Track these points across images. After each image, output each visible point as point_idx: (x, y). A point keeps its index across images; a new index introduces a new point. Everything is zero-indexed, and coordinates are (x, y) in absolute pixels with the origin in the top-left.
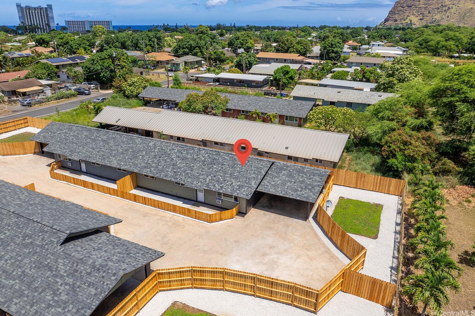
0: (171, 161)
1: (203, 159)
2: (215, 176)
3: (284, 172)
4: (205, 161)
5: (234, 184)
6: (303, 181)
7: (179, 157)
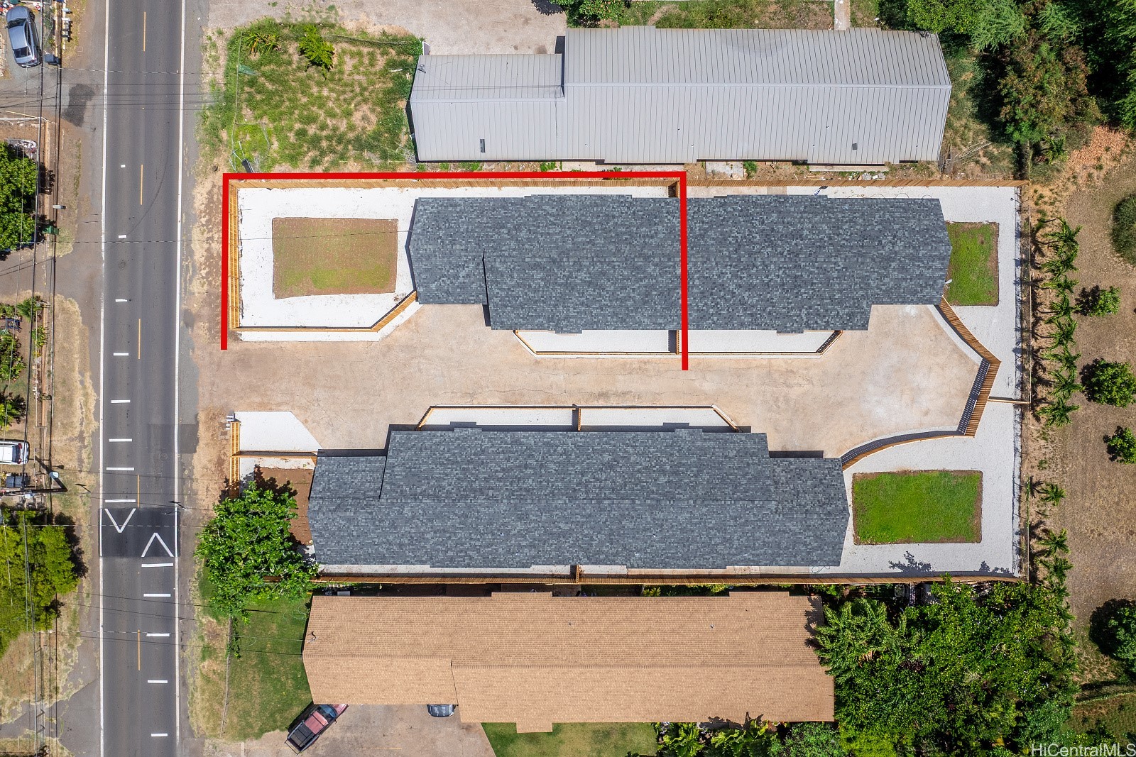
0: (733, 297)
1: (779, 280)
2: (810, 308)
3: (893, 264)
4: (783, 284)
5: (841, 314)
6: (921, 274)
7: (740, 286)
